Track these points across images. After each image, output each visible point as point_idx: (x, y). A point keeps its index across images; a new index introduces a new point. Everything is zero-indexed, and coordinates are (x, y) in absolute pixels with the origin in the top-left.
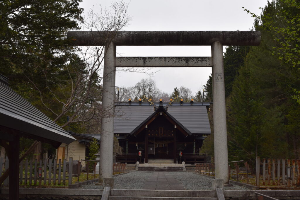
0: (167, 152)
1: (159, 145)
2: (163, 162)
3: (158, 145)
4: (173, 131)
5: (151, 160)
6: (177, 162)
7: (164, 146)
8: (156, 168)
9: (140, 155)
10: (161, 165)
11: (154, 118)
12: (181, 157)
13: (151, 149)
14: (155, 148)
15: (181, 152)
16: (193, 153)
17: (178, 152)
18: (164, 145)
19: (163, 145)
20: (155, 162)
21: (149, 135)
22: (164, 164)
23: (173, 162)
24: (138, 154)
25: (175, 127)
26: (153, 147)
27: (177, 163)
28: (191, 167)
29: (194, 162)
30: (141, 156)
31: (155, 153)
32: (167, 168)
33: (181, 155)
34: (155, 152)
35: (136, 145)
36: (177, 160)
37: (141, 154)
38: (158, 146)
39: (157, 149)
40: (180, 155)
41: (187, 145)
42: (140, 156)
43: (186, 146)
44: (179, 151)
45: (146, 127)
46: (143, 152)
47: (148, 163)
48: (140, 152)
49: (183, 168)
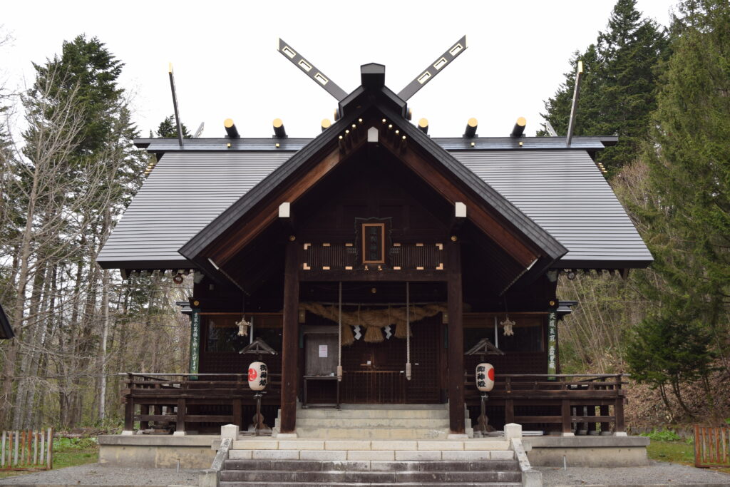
0: (408, 365)
1: (363, 331)
2: (384, 422)
3: (357, 330)
4: (441, 247)
5: (318, 413)
6: (468, 421)
7: (389, 335)
8: (342, 467)
9: (255, 384)
10: (376, 444)
11: (332, 162)
12: (487, 393)
13: (323, 351)
14: (342, 347)
15: (488, 367)
16: (546, 369)
17: (471, 364)
18: (393, 328)
19: (388, 330)
20: (339, 422)
21: (306, 267)
22: (390, 438)
23: (447, 422)
24: (246, 379)
25: (461, 210)
26: (330, 339)
27: (469, 430)
28: (553, 453)
29: (557, 419)
30: (259, 392)
31: (344, 375)
32: (415, 467)
33: (489, 384)
34: (340, 368)
35: (237, 329)
36: (467, 412)
37: (258, 379)
38: (358, 336)
39: (352, 354)
40: (482, 384)
41: (514, 329)
42: (255, 392)
43: (508, 331)
44: (477, 360)
45: (284, 210)
46: (272, 366)
47: (298, 429)
48: (255, 367)
49: (516, 465)
